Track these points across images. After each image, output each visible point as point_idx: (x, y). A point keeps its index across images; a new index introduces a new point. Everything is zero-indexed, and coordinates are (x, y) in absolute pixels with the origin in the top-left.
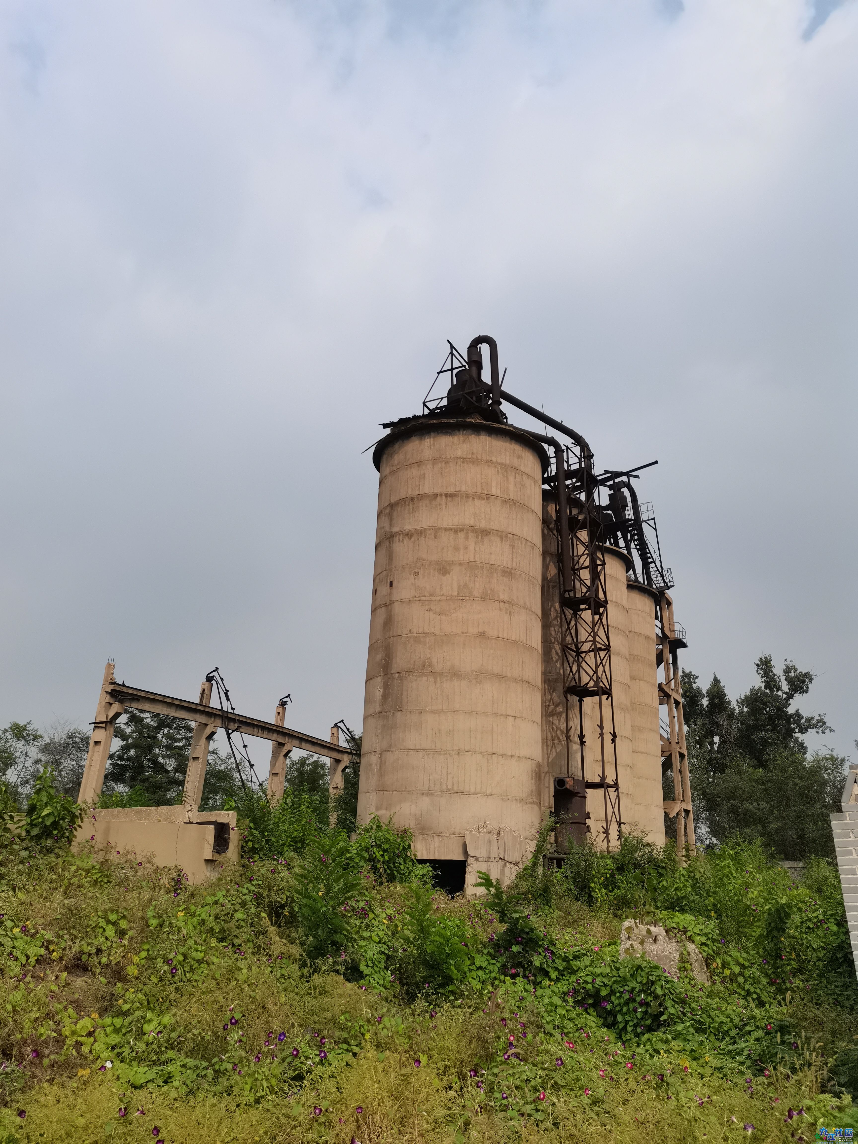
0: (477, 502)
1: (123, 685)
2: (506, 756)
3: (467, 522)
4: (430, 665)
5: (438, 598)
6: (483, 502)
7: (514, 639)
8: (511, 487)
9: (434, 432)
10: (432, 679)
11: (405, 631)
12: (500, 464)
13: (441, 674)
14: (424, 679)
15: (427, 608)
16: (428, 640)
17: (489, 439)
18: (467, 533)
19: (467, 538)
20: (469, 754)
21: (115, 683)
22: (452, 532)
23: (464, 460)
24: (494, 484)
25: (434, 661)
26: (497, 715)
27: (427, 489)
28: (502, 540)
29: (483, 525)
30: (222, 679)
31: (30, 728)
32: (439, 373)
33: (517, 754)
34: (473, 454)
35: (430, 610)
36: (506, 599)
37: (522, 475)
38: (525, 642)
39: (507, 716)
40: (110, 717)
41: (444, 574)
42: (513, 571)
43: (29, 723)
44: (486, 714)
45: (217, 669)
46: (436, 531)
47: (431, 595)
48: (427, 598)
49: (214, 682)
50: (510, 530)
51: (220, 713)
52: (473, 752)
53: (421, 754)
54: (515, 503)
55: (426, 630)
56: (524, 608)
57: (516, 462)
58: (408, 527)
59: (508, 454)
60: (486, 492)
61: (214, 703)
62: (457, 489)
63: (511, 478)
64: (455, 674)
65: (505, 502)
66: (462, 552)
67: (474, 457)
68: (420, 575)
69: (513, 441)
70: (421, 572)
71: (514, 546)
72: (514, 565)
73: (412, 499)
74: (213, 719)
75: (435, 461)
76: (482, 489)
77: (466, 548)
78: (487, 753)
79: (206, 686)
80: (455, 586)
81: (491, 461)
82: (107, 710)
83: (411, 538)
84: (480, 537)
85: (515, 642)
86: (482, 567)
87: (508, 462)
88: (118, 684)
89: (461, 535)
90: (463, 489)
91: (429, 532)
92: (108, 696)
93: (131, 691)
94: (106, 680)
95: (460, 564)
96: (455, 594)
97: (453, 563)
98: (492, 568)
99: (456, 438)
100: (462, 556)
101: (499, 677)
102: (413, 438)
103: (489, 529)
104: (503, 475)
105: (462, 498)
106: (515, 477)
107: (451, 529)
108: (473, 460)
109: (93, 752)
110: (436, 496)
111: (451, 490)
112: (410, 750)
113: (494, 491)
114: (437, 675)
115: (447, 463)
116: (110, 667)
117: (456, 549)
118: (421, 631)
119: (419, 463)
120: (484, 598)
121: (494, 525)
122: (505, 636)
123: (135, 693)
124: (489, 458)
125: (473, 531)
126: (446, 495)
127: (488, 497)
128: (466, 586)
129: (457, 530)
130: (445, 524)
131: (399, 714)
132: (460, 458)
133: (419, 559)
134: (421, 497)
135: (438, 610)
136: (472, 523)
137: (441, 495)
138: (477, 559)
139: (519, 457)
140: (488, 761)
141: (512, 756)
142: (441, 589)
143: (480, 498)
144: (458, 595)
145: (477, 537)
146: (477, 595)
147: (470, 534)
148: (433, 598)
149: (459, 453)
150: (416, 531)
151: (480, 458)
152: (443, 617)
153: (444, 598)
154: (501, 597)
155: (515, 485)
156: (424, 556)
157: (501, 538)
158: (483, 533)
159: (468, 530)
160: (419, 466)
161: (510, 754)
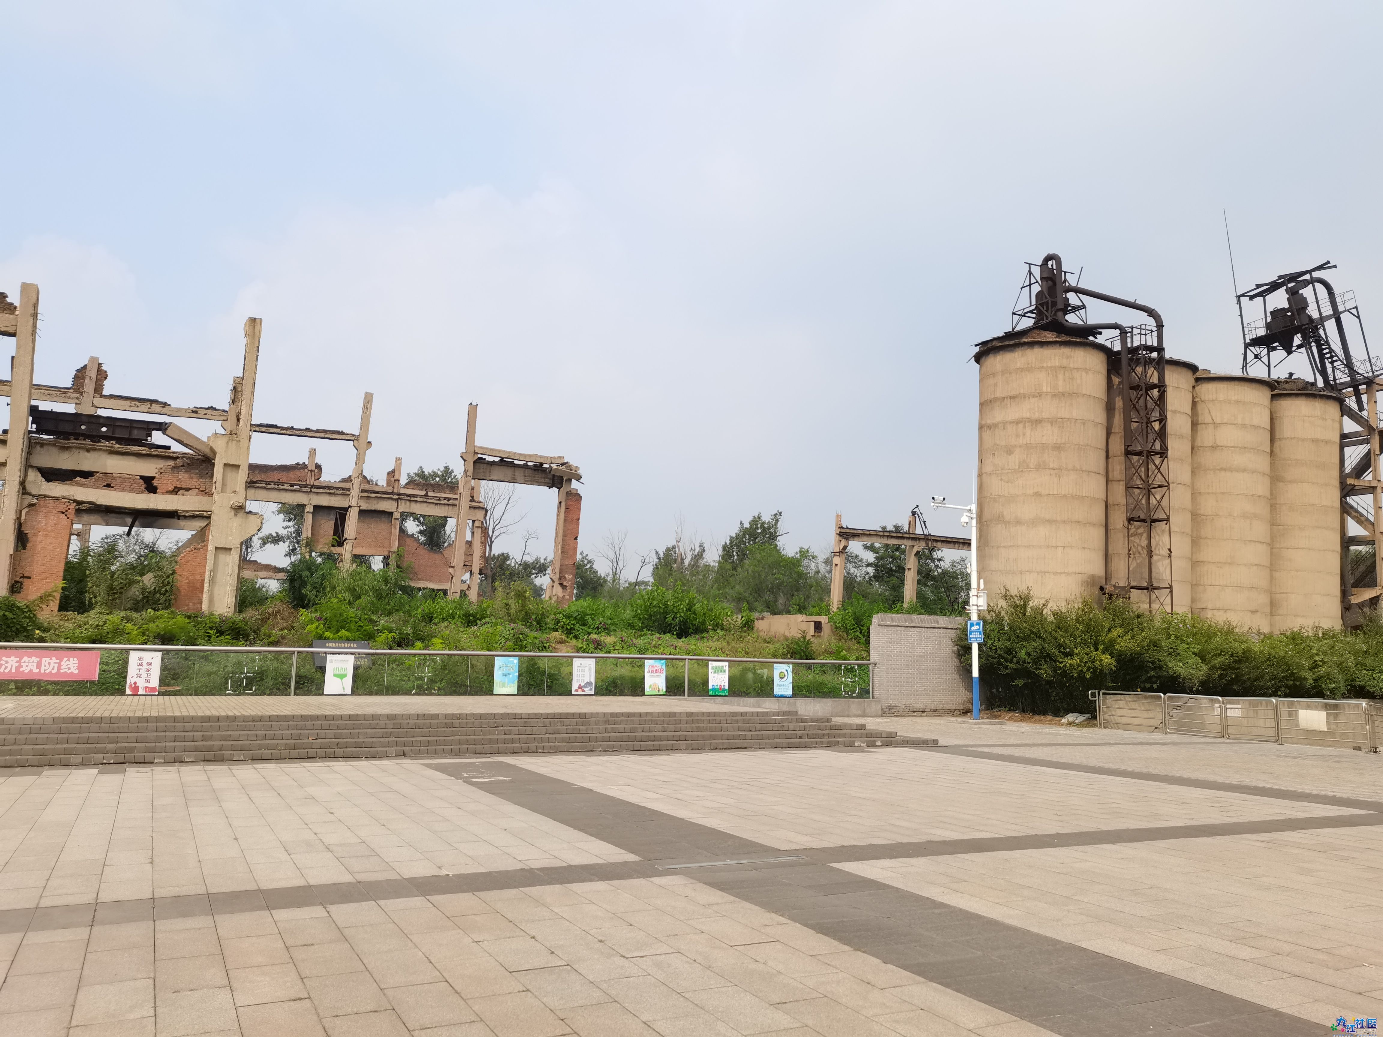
0: (1032, 400)
1: (847, 528)
2: (1055, 573)
3: (1024, 415)
4: (1003, 516)
5: (1007, 471)
6: (1036, 399)
7: (1063, 493)
8: (1060, 383)
9: (1002, 350)
10: (1004, 526)
11: (989, 495)
12: (1051, 367)
13: (1009, 523)
14: (1000, 525)
15: (1000, 478)
16: (1001, 500)
17: (1041, 350)
18: (1025, 423)
19: (1025, 427)
20: (1028, 573)
21: (842, 527)
22: (1015, 424)
23: (1022, 370)
24: (1045, 384)
25: (1005, 513)
26: (1048, 547)
27: (998, 394)
28: (1052, 425)
29: (1036, 416)
30: (921, 513)
31: (811, 550)
32: (1022, 288)
33: (1066, 571)
34: (1028, 364)
35: (1002, 479)
36: (1056, 466)
37: (1071, 371)
38: (1074, 494)
39: (1056, 547)
40: (841, 548)
41: (1010, 455)
42: (1062, 446)
43: (809, 548)
44: (1040, 547)
45: (917, 506)
46: (1005, 423)
47: (1002, 470)
48: (1000, 472)
49: (916, 515)
50: (1059, 416)
51: (923, 537)
52: (1030, 572)
53: (999, 573)
54: (1063, 395)
55: (1000, 494)
56: (1073, 470)
57: (1065, 362)
58: (989, 422)
59: (1057, 358)
60: (1038, 391)
61: (919, 531)
62: (1018, 392)
63: (1061, 376)
64: (1018, 522)
65: (1054, 395)
66: (1021, 438)
67: (1029, 366)
68: (996, 456)
69: (1062, 347)
70: (996, 453)
71: (1063, 427)
72: (1063, 440)
73: (991, 401)
74: (918, 542)
75: (1003, 372)
76: (1036, 390)
77: (1024, 434)
78: (1041, 572)
79: (912, 519)
80: (1017, 462)
81: (1043, 367)
82: (839, 545)
83: (990, 429)
84: (1034, 426)
85: (1065, 496)
86: (1036, 447)
87: (1057, 364)
88: (843, 528)
89: (1021, 426)
90: (1022, 392)
91: (1000, 425)
92: (838, 536)
93: (852, 531)
94: (837, 525)
95: (1020, 446)
96: (1017, 468)
97: (1015, 446)
98: (1044, 447)
99: (1016, 354)
100: (1021, 441)
101: (1050, 522)
102: (991, 355)
103: (1042, 418)
104: (1053, 376)
105: (1021, 398)
106: (1064, 374)
107: (1014, 422)
108: (1028, 369)
109: (835, 570)
110: (1004, 398)
111: (1013, 393)
112: (992, 571)
113: (1044, 390)
114: (1007, 523)
115: (1010, 373)
116: (839, 517)
117: (1017, 436)
118: (997, 494)
119: (994, 374)
120: (1038, 468)
121: (1045, 415)
122: (1055, 493)
123: (855, 532)
124: (1041, 365)
125: (1029, 422)
126: (1010, 398)
127: (1040, 395)
128: (1024, 461)
129: (1018, 422)
130: (1010, 419)
131: (986, 548)
132: (1019, 368)
133: (995, 444)
134: (996, 399)
135: (1007, 480)
136: (1028, 415)
137: (1007, 398)
138: (1032, 442)
139: (1067, 358)
140: (1042, 577)
141: (1061, 573)
142: (1008, 465)
143: (1034, 396)
144: (1019, 468)
145: (1032, 426)
146: (1032, 467)
147: (1027, 424)
148: (1003, 471)
149: (1018, 365)
150: (993, 424)
151: (1033, 366)
152: (1010, 484)
153: (1010, 471)
154: (1051, 466)
155: (1064, 380)
156: (998, 442)
157: (1052, 423)
158: (1036, 422)
159: (1025, 421)
160: (994, 377)
161: (1059, 571)
